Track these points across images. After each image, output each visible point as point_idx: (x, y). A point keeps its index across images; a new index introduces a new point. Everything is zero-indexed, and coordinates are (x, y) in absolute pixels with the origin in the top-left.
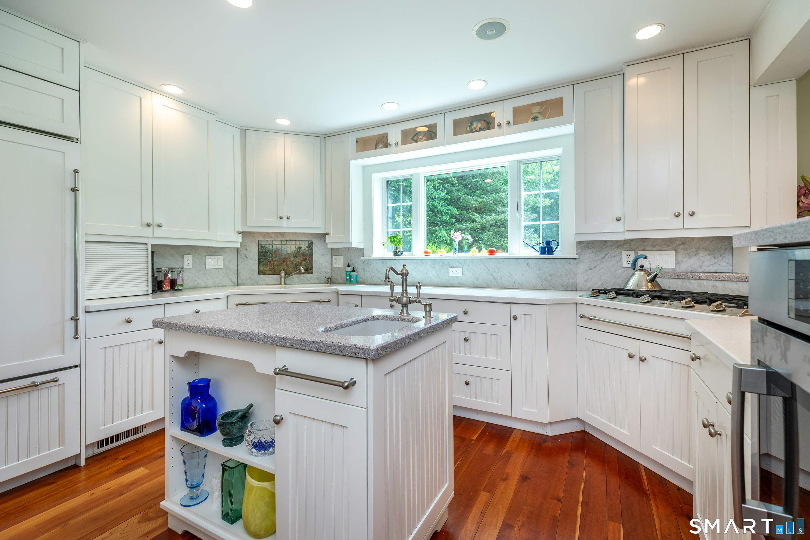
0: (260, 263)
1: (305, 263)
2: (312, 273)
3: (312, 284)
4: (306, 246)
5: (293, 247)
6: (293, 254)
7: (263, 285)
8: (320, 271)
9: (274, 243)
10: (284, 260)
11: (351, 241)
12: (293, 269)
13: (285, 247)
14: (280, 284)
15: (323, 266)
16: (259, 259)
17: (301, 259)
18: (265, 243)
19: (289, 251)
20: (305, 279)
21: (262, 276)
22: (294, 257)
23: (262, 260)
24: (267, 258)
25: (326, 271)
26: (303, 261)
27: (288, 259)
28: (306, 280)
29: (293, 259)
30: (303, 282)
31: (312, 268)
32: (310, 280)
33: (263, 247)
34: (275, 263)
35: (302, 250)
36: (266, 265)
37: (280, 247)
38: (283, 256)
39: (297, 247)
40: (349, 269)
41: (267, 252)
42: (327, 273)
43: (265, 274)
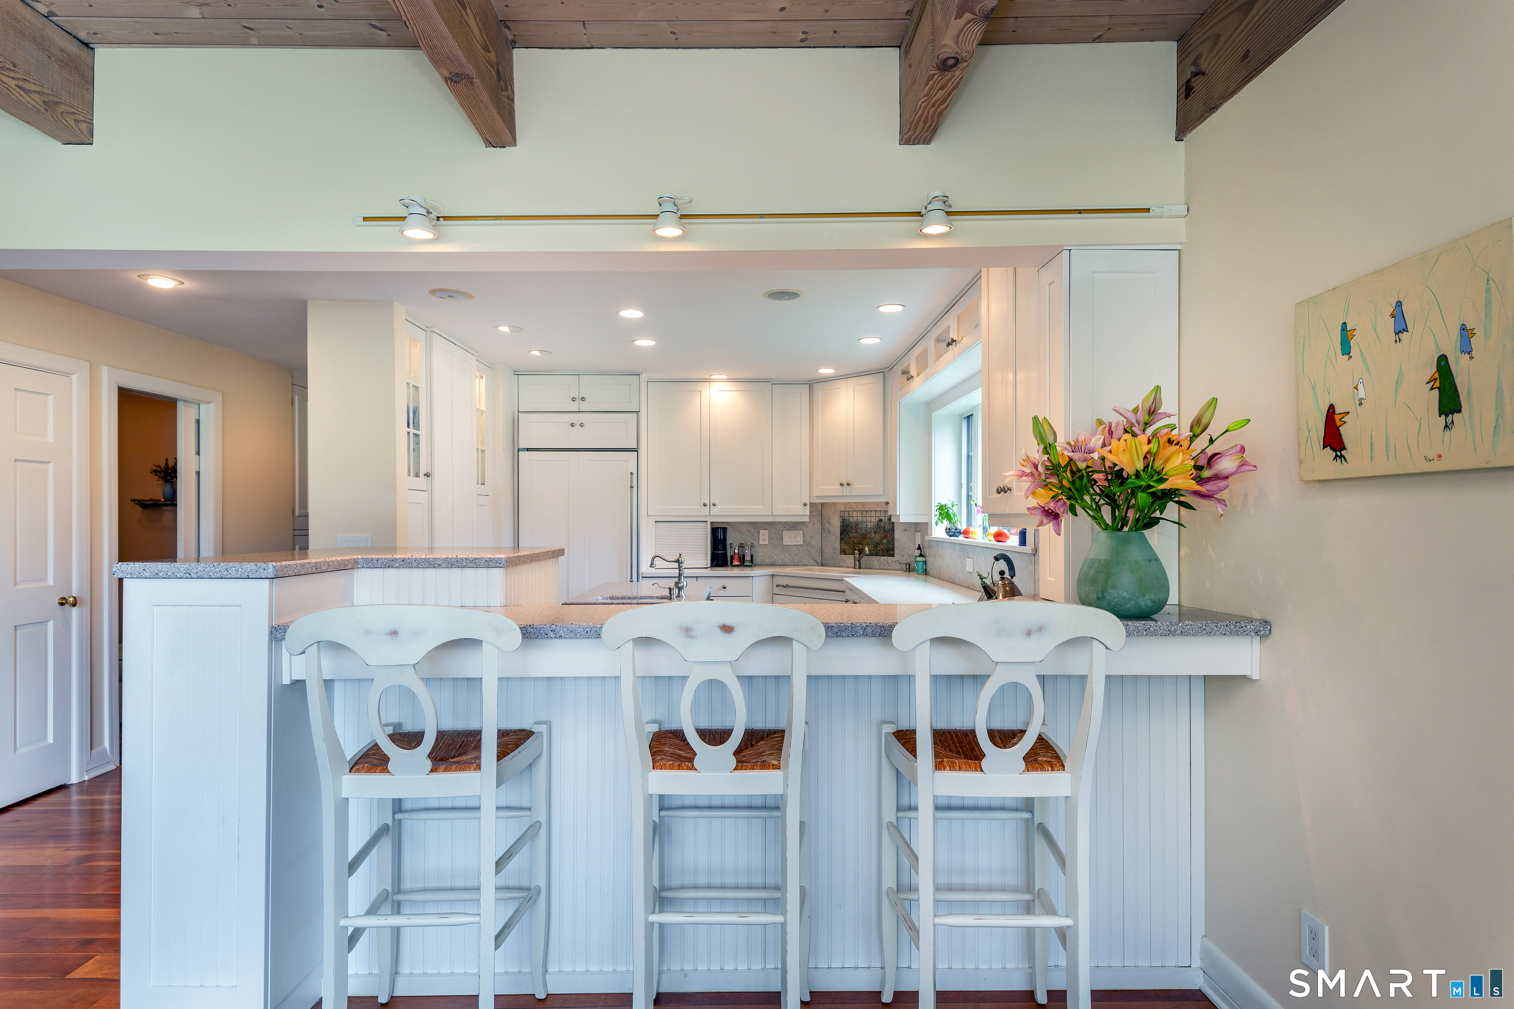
0: (841, 539)
1: (886, 541)
2: (893, 556)
3: (893, 570)
4: (886, 518)
5: (873, 519)
6: (873, 529)
7: (844, 567)
8: (902, 553)
9: (855, 514)
10: (864, 536)
11: (898, 514)
12: (874, 549)
13: (864, 519)
14: (854, 568)
15: (906, 546)
16: (841, 534)
17: (882, 536)
18: (846, 514)
19: (869, 526)
20: (885, 562)
21: (843, 556)
22: (875, 532)
23: (843, 536)
24: (848, 534)
25: (909, 553)
26: (884, 538)
27: (868, 535)
28: (887, 565)
29: (873, 535)
30: (883, 567)
31: (893, 550)
32: (891, 564)
33: (845, 519)
34: (856, 541)
35: (882, 524)
36: (847, 543)
37: (860, 519)
38: (863, 532)
39: (877, 519)
40: (918, 553)
41: (848, 526)
42: (910, 556)
43: (846, 554)
